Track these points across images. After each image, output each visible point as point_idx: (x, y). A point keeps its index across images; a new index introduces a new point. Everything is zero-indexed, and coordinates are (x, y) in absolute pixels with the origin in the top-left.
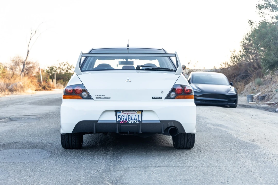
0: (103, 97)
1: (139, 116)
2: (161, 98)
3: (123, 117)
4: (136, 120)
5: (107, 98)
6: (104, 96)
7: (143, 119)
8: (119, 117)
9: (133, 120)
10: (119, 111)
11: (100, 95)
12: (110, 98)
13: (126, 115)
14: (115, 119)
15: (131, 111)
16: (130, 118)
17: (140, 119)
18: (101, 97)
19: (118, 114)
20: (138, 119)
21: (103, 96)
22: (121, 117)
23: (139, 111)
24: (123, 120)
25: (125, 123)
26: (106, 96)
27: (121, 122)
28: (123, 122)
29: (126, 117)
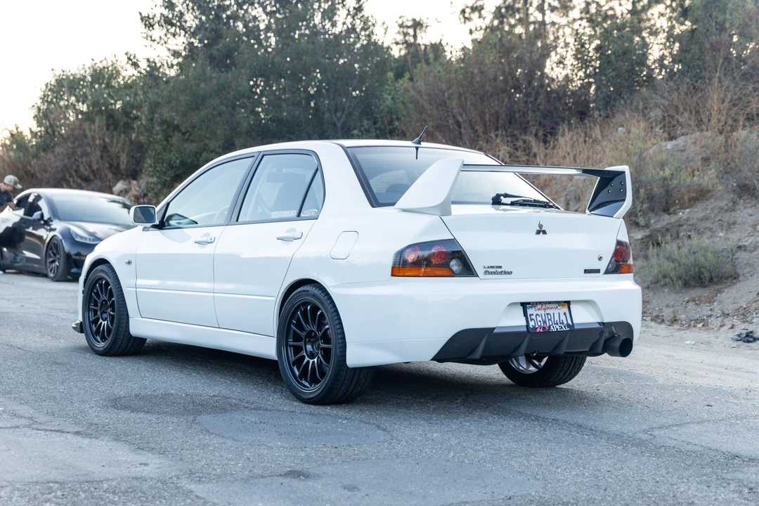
0: (499, 270)
1: (565, 314)
2: (598, 271)
3: (539, 319)
4: (563, 323)
5: (506, 273)
6: (501, 267)
7: (574, 322)
8: (532, 317)
9: (557, 324)
10: (529, 303)
11: (493, 265)
12: (510, 273)
13: (542, 312)
14: (525, 324)
15: (550, 303)
16: (551, 320)
17: (570, 322)
18: (495, 271)
19: (530, 311)
20: (565, 322)
21: (497, 267)
22: (533, 317)
23: (565, 302)
24: (539, 324)
25: (546, 332)
26: (503, 269)
27: (538, 331)
28: (541, 331)
29: (544, 318)
